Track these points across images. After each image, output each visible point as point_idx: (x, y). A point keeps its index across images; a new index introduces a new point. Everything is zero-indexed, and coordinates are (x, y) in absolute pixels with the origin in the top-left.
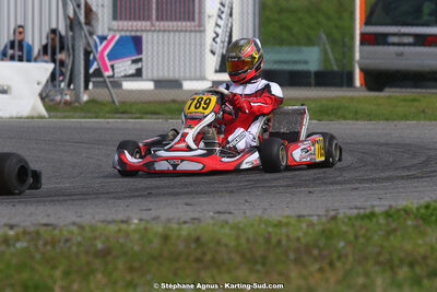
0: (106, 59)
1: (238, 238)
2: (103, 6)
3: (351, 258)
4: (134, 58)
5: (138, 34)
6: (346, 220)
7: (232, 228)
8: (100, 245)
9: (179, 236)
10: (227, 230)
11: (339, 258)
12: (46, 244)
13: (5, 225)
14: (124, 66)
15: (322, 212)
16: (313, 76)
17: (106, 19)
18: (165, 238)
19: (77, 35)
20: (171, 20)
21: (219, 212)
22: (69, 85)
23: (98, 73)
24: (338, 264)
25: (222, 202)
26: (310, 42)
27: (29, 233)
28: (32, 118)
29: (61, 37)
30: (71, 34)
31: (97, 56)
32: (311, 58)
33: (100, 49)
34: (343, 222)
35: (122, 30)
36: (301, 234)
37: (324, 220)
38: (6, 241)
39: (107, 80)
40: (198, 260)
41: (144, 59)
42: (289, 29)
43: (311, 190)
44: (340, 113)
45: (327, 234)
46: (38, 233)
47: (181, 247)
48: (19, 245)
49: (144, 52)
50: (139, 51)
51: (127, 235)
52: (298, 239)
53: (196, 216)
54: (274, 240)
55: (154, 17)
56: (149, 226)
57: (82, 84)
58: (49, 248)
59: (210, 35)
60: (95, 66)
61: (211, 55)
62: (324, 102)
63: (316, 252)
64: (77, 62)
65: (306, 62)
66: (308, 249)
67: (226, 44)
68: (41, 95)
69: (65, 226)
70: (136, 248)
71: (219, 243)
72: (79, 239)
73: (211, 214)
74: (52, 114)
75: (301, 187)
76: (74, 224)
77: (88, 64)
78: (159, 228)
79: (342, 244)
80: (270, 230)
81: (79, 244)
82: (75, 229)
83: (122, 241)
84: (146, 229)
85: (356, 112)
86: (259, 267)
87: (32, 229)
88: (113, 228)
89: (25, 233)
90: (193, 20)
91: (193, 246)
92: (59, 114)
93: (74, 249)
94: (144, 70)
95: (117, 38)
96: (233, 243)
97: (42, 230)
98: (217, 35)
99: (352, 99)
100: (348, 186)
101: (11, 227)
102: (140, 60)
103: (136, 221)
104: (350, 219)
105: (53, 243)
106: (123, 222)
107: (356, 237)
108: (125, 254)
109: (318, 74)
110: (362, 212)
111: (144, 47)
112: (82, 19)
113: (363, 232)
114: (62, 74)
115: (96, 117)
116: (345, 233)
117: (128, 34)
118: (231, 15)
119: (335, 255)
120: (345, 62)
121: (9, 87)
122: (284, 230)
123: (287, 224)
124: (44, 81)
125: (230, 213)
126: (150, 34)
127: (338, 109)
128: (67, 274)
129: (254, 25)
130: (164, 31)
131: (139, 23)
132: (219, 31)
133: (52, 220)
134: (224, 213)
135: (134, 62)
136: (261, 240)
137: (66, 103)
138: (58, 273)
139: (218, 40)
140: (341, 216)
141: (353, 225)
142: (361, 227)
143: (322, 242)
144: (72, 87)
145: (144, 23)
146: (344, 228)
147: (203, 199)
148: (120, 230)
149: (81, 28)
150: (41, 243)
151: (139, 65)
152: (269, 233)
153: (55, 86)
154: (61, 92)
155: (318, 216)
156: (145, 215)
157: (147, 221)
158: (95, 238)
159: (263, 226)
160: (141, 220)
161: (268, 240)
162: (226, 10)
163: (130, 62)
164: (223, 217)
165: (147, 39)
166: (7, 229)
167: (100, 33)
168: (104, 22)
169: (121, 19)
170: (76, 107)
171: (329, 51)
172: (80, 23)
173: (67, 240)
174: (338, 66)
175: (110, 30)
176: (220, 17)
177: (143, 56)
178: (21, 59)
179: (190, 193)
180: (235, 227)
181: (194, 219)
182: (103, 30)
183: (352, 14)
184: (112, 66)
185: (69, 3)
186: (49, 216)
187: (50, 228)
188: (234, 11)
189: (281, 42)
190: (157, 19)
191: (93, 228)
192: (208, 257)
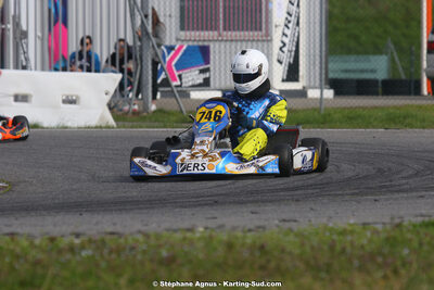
0: (174, 68)
1: (303, 245)
2: (170, 16)
3: (415, 265)
4: (201, 68)
5: (206, 44)
6: (411, 228)
7: (296, 235)
8: (164, 253)
9: (243, 245)
10: (291, 238)
11: (404, 265)
12: (111, 252)
13: (72, 234)
14: (192, 76)
15: (387, 220)
16: (380, 84)
17: (174, 29)
18: (230, 246)
19: (145, 45)
20: (238, 29)
21: (284, 220)
22: (137, 95)
23: (166, 83)
24: (403, 272)
25: (288, 211)
26: (378, 51)
27: (95, 242)
28: (101, 127)
29: (129, 47)
30: (139, 43)
31: (165, 66)
32: (378, 67)
33: (167, 59)
34: (409, 231)
35: (190, 40)
36: (365, 242)
37: (388, 227)
38: (72, 249)
39: (175, 90)
40: (263, 268)
41: (212, 69)
42: (356, 38)
43: (377, 198)
44: (407, 121)
45: (391, 241)
46: (103, 242)
47: (246, 255)
48: (84, 253)
49: (212, 62)
50: (207, 61)
51: (191, 242)
52: (362, 247)
53: (261, 223)
54: (338, 248)
55: (221, 26)
56: (214, 234)
57: (150, 94)
58: (114, 256)
59: (277, 44)
60: (163, 76)
61: (278, 64)
62: (391, 111)
63: (380, 260)
64: (144, 72)
65: (373, 71)
66: (372, 257)
67: (293, 53)
68: (109, 105)
69: (131, 234)
70: (201, 256)
71: (283, 251)
72: (144, 247)
73: (277, 222)
74: (121, 123)
75: (367, 194)
76: (140, 232)
77: (155, 75)
78: (224, 237)
79: (406, 252)
80: (335, 237)
81: (144, 252)
82: (141, 238)
83: (187, 249)
84: (211, 237)
85: (424, 120)
86: (323, 275)
87: (98, 237)
88: (178, 236)
89: (90, 241)
90: (261, 30)
91: (257, 254)
92: (126, 124)
93: (139, 257)
94: (212, 79)
95: (184, 48)
96: (297, 251)
97: (108, 238)
98: (285, 45)
99: (420, 107)
100: (414, 194)
101: (77, 235)
102: (208, 70)
103: (201, 229)
104: (414, 226)
105: (118, 251)
106: (189, 230)
107: (421, 244)
108: (190, 262)
109: (385, 82)
110: (427, 219)
111: (212, 57)
112: (150, 29)
113: (428, 239)
114: (130, 84)
115: (165, 127)
116: (410, 240)
117: (195, 43)
118: (298, 24)
119: (399, 263)
120: (413, 70)
121: (77, 97)
122: (349, 238)
123: (352, 232)
124: (112, 91)
125: (295, 221)
126: (217, 44)
127: (405, 118)
128: (132, 282)
129: (321, 34)
130: (232, 41)
131: (207, 33)
132: (286, 40)
133: (119, 229)
134: (289, 221)
135: (202, 71)
136: (326, 247)
137: (135, 113)
138: (123, 281)
139: (285, 49)
140: (405, 223)
141: (418, 233)
142: (426, 235)
143: (386, 250)
144: (140, 96)
145: (211, 33)
146: (409, 236)
147: (269, 207)
148: (185, 239)
149: (149, 38)
150: (106, 251)
151: (207, 75)
152: (334, 241)
153: (123, 96)
154: (130, 102)
155: (384, 224)
156: (211, 224)
157: (212, 229)
158: (160, 246)
159: (328, 234)
160: (206, 228)
161: (332, 247)
162: (293, 19)
163: (197, 72)
164: (288, 225)
165: (214, 48)
166: (73, 238)
167: (167, 43)
168: (172, 33)
169: (188, 29)
170: (145, 117)
171: (397, 59)
172: (147, 34)
173: (133, 248)
174: (406, 74)
175: (177, 40)
176: (286, 26)
177: (211, 66)
178: (89, 70)
179: (257, 202)
180: (300, 235)
181: (259, 227)
182: (171, 41)
183: (420, 22)
184: (180, 76)
185: (137, 13)
186: (115, 224)
187: (115, 236)
188: (301, 21)
189: (349, 51)
190: (225, 29)
191: (158, 237)
192: (273, 264)
